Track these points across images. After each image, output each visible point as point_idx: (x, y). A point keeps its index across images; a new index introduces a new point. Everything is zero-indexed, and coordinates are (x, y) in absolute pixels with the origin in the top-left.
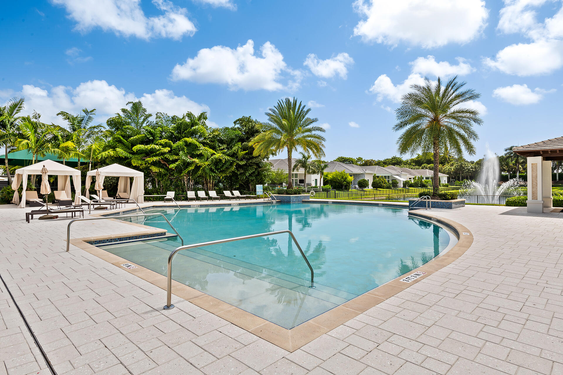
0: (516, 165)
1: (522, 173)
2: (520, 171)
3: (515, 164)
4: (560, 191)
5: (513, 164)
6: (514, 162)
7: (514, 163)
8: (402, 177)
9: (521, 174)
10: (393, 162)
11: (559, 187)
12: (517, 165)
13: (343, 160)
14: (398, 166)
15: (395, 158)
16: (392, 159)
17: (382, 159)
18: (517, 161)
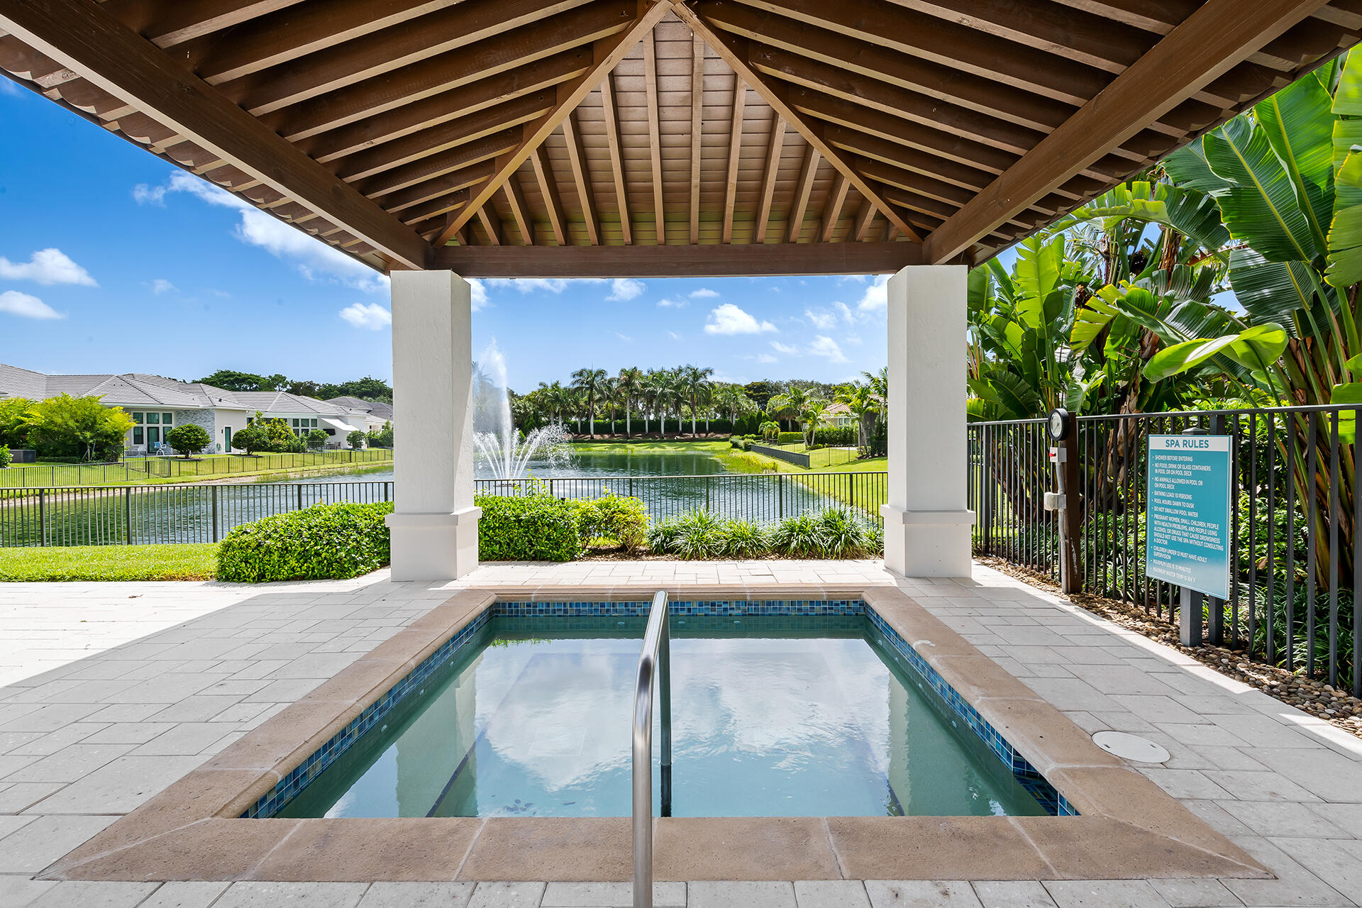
0: (589, 404)
1: (599, 418)
2: (595, 416)
3: (587, 403)
4: (649, 449)
5: (586, 402)
6: (586, 398)
7: (587, 400)
8: (349, 421)
9: (597, 421)
10: (363, 389)
11: (647, 444)
12: (591, 405)
13: (232, 379)
14: (369, 399)
15: (369, 382)
16: (362, 382)
17: (338, 382)
18: (591, 397)
